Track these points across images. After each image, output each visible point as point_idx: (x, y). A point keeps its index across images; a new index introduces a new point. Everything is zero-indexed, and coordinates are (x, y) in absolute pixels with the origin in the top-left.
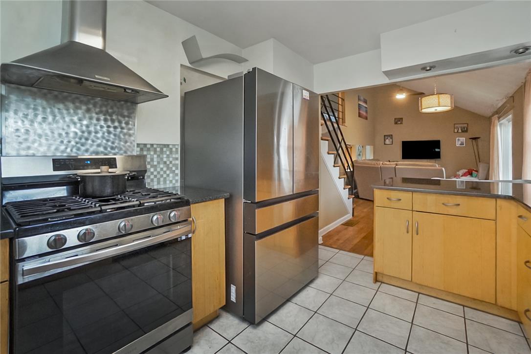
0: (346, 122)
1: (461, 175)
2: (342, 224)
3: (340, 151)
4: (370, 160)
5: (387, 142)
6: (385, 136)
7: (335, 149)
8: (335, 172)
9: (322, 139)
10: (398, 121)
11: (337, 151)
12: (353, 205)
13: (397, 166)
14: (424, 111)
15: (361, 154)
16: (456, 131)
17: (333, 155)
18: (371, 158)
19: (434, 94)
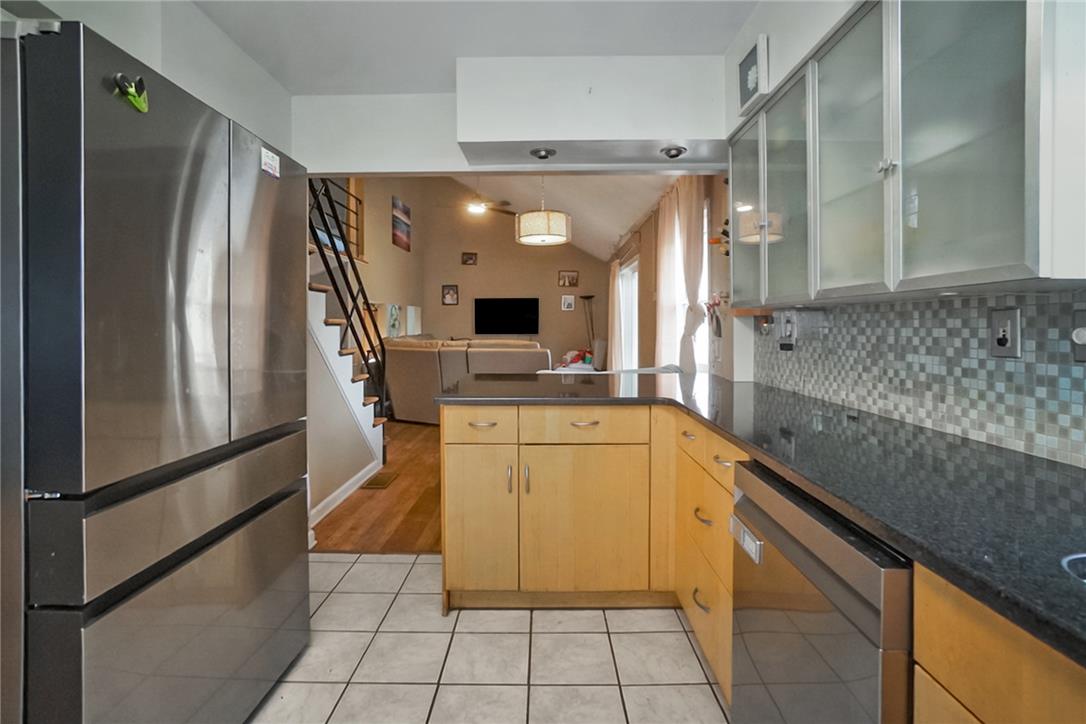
0: (365, 252)
1: (569, 360)
2: (362, 488)
3: (355, 318)
4: (414, 336)
5: (449, 299)
6: (444, 287)
7: (343, 315)
8: (343, 367)
9: (311, 289)
10: (468, 258)
11: (348, 317)
12: (384, 439)
13: (470, 350)
14: (525, 240)
15: (397, 323)
16: (561, 283)
17: (338, 328)
18: (417, 334)
19: (540, 211)
